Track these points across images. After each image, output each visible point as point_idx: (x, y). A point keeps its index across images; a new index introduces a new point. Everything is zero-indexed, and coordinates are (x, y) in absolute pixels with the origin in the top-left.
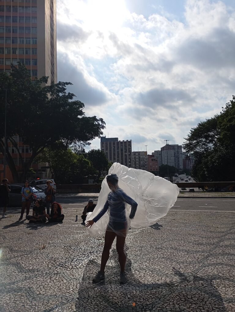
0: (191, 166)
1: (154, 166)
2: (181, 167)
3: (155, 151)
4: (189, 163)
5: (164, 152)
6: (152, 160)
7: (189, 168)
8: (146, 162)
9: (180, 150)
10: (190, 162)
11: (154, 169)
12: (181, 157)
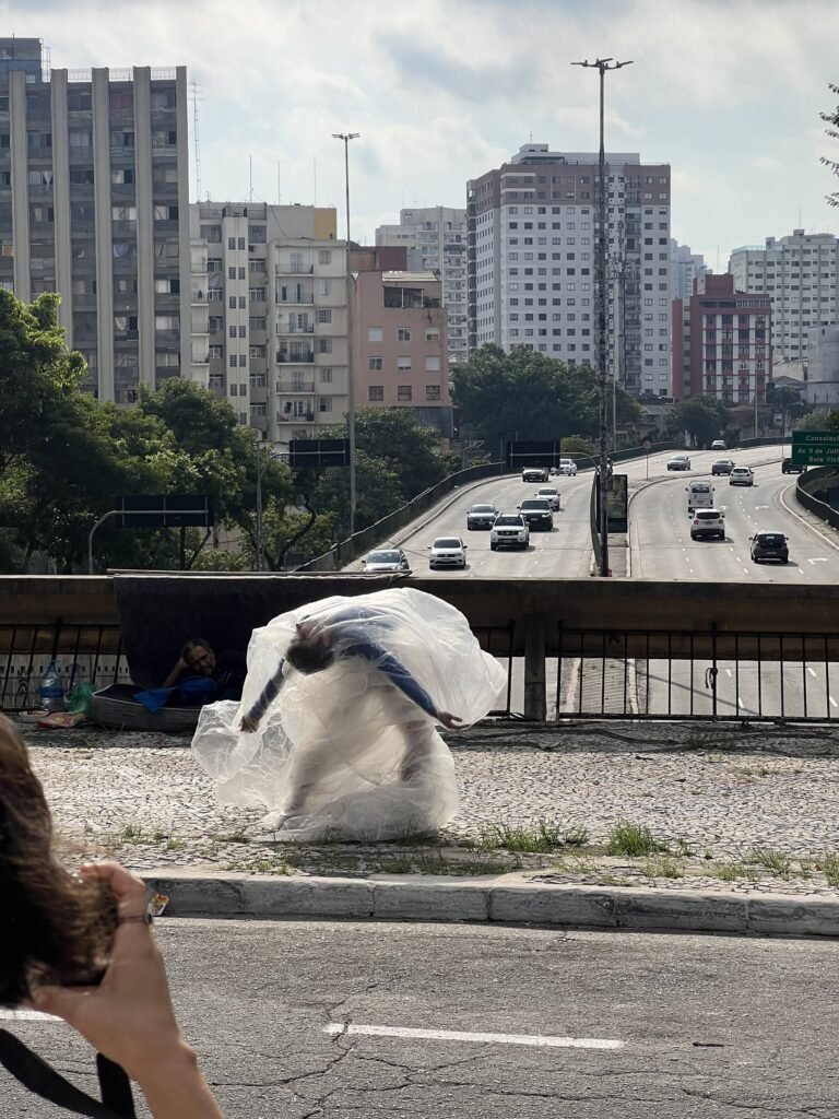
0: (744, 375)
1: (405, 363)
2: (658, 376)
3: (407, 214)
4: (728, 347)
5: (497, 229)
6: (394, 296)
7: (727, 391)
8: (324, 316)
9: (656, 209)
10: (744, 334)
11: (405, 391)
12: (655, 279)
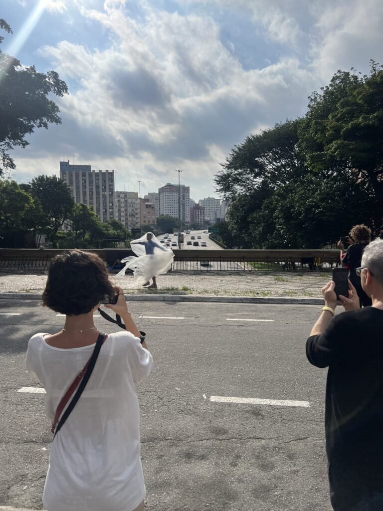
0: (201, 219)
1: (149, 217)
2: (188, 219)
3: (149, 194)
4: (198, 215)
5: (163, 196)
6: (147, 206)
7: (198, 221)
8: (136, 209)
9: (187, 193)
10: (201, 213)
11: (149, 221)
12: (187, 204)
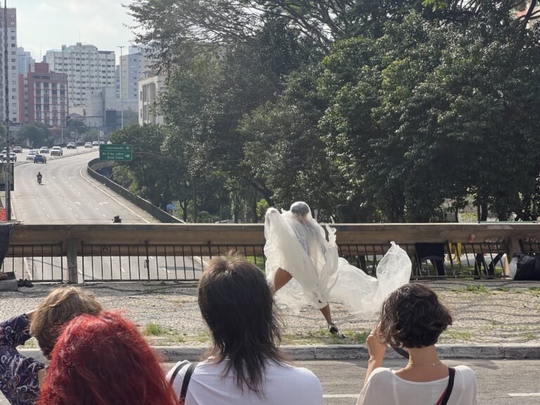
2: (12, 112)
4: (46, 99)
9: (10, 29)
10: (54, 92)
12: (10, 64)
